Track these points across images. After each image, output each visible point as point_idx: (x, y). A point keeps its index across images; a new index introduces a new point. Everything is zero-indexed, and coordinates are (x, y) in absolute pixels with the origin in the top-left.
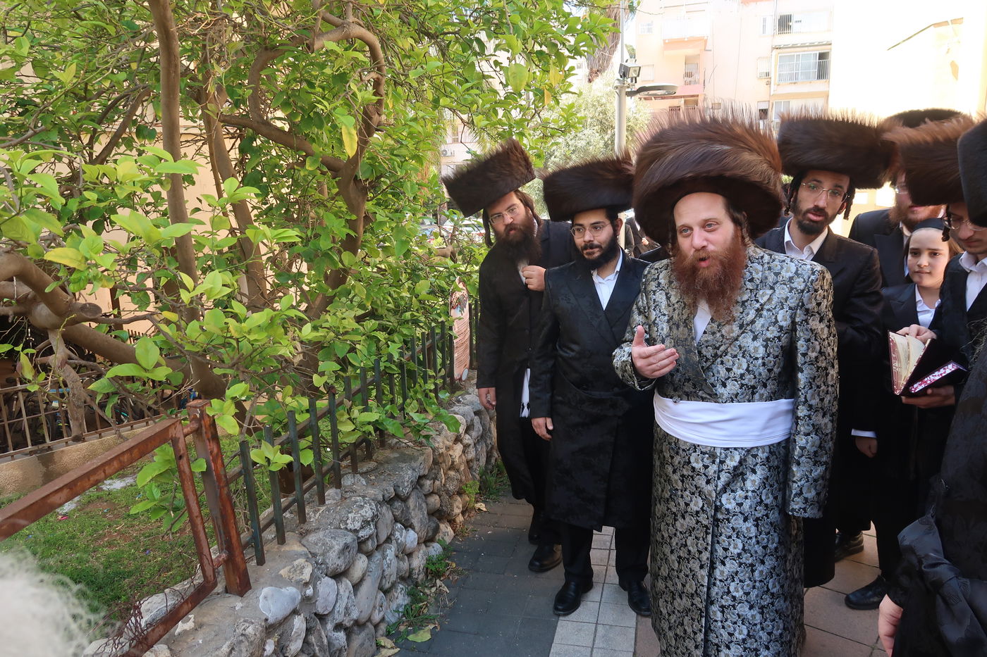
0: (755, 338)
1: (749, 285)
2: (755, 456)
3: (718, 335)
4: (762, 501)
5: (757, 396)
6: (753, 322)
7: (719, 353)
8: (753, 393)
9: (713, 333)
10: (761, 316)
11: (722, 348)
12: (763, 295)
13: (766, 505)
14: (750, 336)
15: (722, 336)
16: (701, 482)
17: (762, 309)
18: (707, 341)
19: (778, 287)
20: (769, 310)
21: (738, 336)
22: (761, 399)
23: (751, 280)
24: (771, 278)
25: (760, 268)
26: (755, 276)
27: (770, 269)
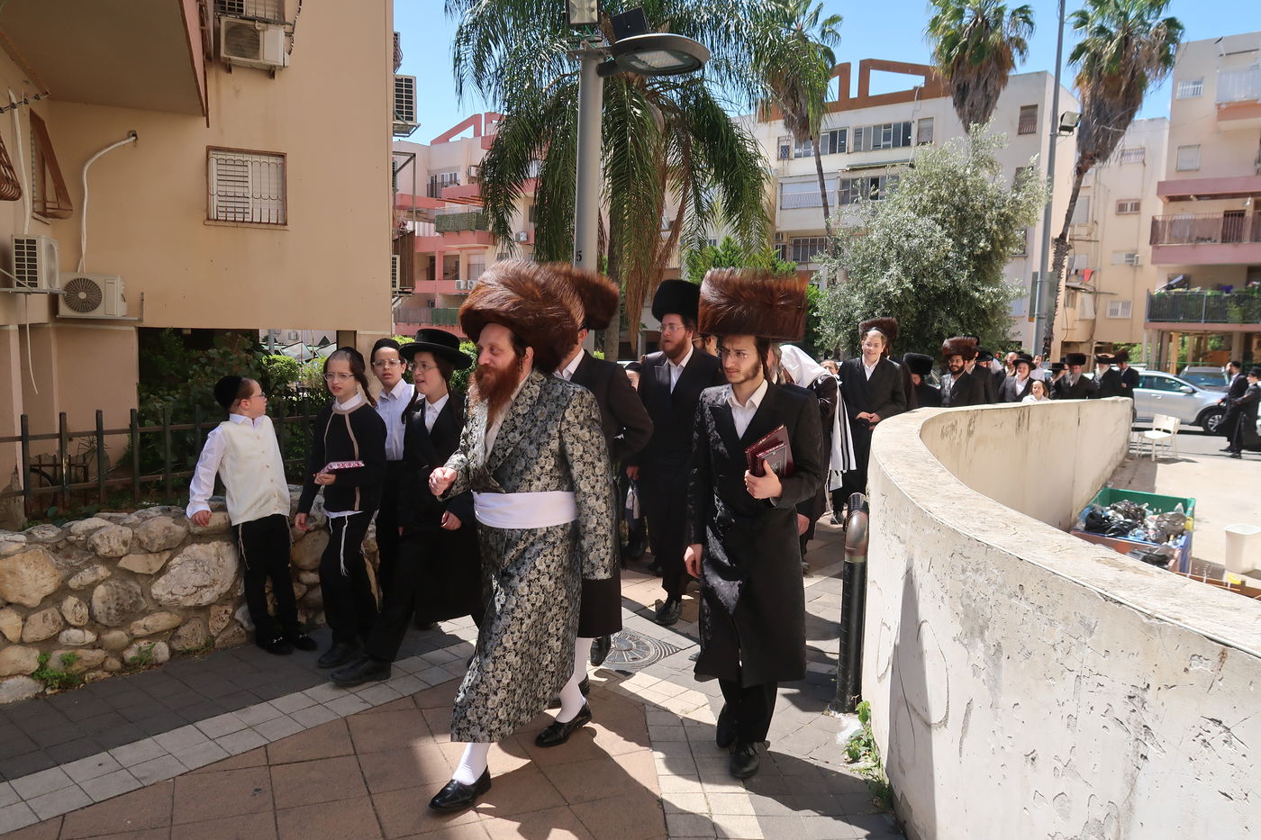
0: (531, 443)
1: (529, 402)
2: (534, 535)
3: (506, 440)
4: (535, 567)
5: (533, 488)
6: (530, 430)
7: (507, 455)
8: (530, 485)
9: (502, 439)
10: (536, 426)
11: (509, 451)
12: (537, 410)
13: (539, 571)
14: (527, 441)
15: (508, 441)
16: (495, 556)
17: (537, 420)
18: (499, 445)
19: (548, 404)
20: (541, 421)
21: (519, 442)
22: (537, 490)
23: (531, 398)
24: (545, 397)
25: (539, 389)
26: (534, 394)
27: (545, 389)
